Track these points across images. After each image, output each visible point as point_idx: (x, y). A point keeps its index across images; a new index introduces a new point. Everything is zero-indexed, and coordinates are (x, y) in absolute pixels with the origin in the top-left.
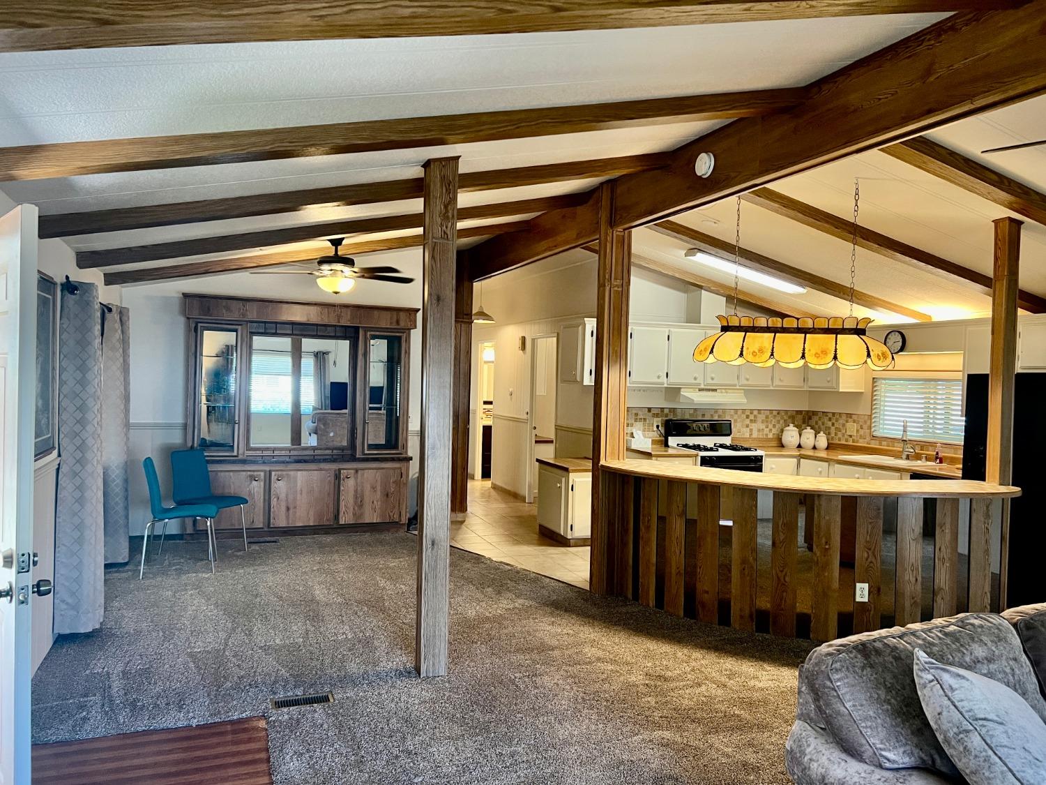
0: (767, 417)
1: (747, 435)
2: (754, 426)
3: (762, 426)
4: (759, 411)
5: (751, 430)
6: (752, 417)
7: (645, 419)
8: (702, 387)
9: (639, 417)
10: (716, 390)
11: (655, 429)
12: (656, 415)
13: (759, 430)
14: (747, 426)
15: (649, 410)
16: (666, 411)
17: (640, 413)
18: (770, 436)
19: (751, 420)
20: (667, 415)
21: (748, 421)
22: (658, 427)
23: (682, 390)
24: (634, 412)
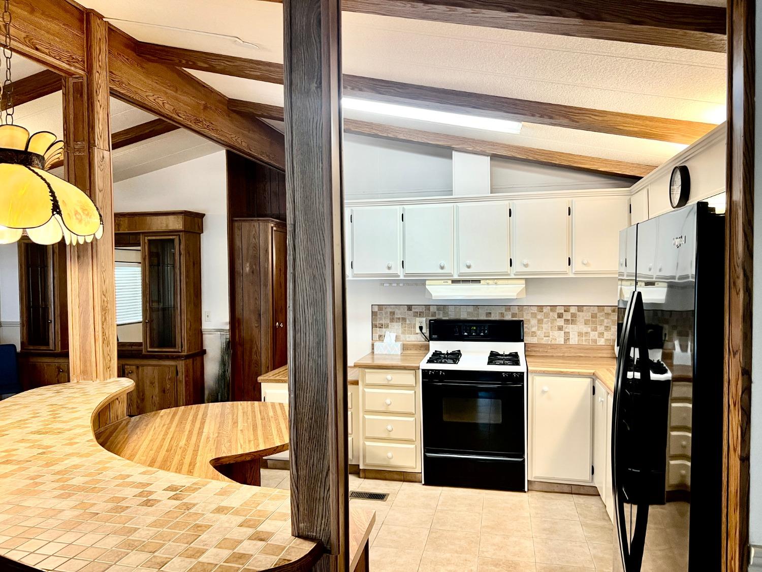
0: (594, 316)
1: (561, 341)
2: (573, 330)
3: (586, 329)
4: (580, 308)
5: (567, 334)
6: (567, 316)
7: (404, 319)
8: (456, 277)
9: (396, 316)
10: (478, 281)
11: (418, 331)
12: (420, 314)
13: (580, 334)
14: (560, 328)
15: (410, 308)
16: (432, 309)
17: (397, 311)
18: (601, 342)
19: (567, 321)
20: (434, 314)
21: (561, 322)
22: (421, 328)
23: (427, 282)
24: (389, 310)
